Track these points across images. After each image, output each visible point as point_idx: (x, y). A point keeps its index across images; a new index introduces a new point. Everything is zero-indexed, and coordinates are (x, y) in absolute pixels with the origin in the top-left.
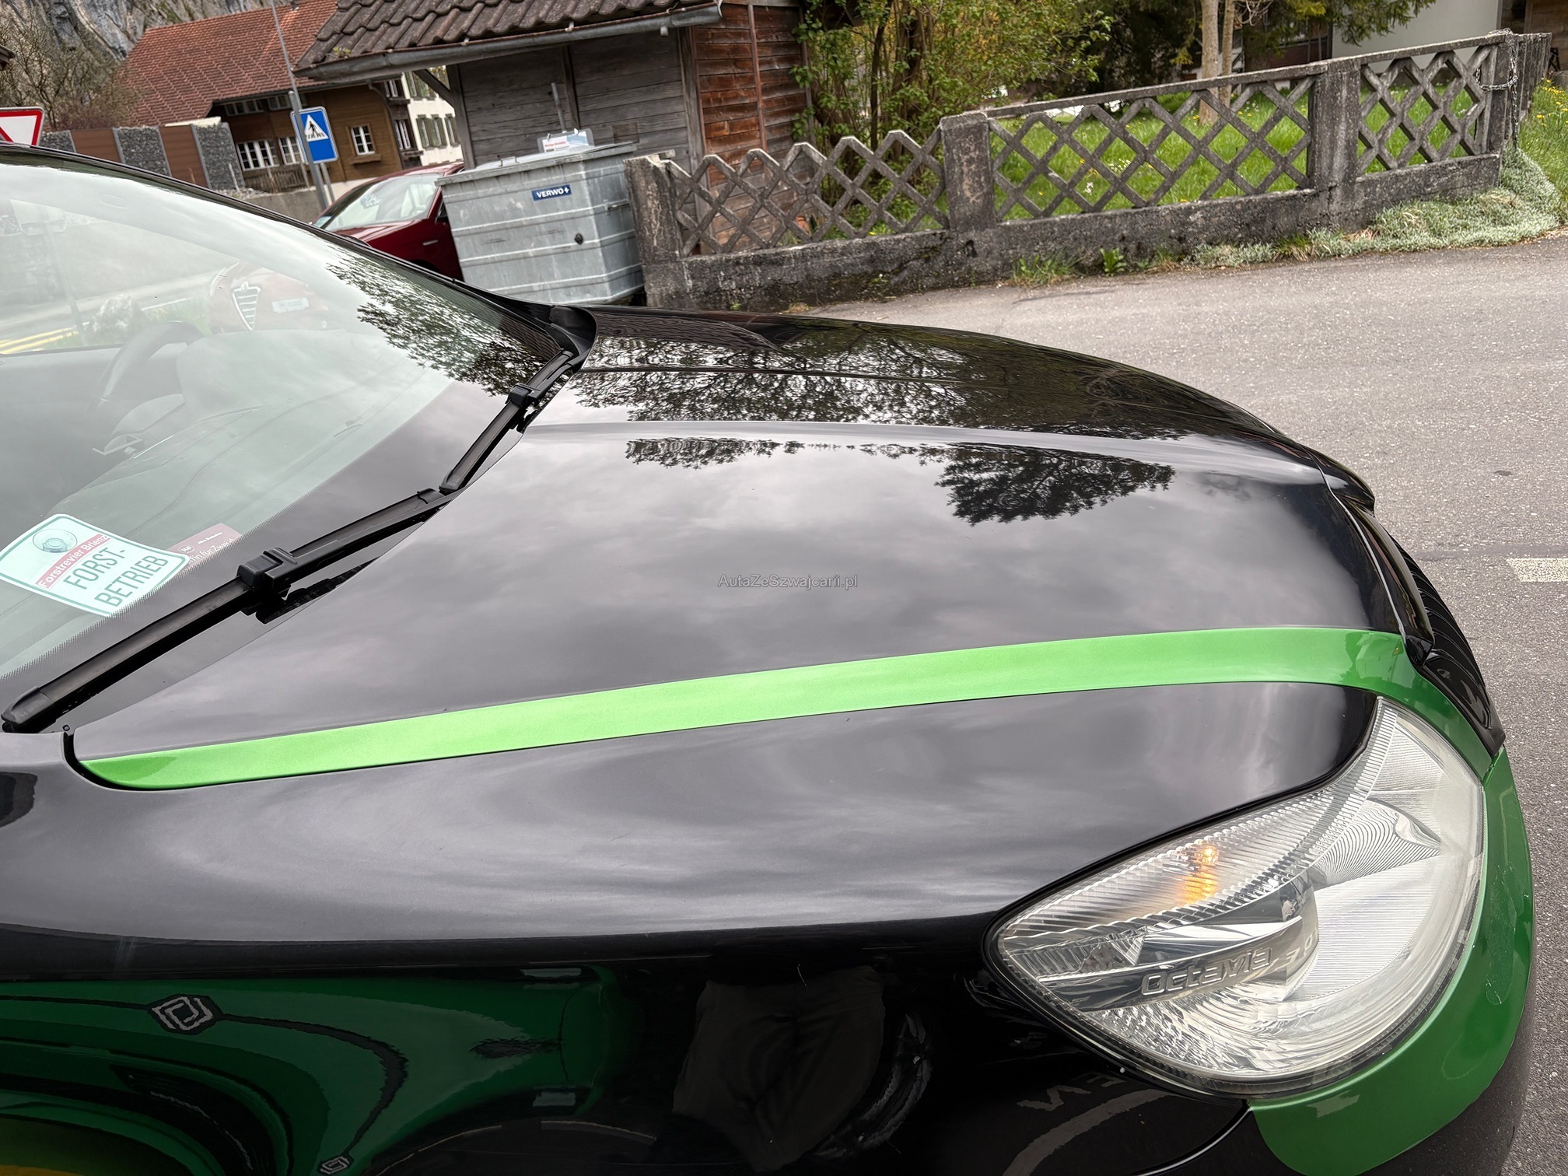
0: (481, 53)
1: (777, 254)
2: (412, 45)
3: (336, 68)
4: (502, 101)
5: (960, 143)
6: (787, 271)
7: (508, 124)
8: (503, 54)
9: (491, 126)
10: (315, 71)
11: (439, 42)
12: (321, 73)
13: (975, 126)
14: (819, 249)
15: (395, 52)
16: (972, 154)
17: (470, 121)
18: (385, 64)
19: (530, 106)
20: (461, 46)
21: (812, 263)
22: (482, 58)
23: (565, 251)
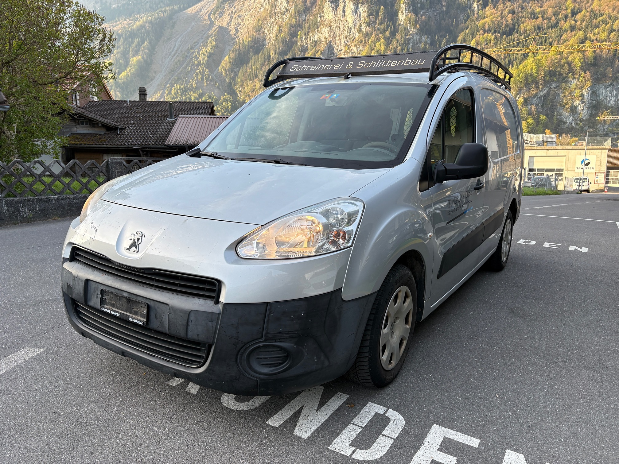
1: (47, 198)
5: (115, 166)
6: (51, 205)
13: (120, 162)
14: (64, 197)
16: (119, 170)
21: (61, 202)
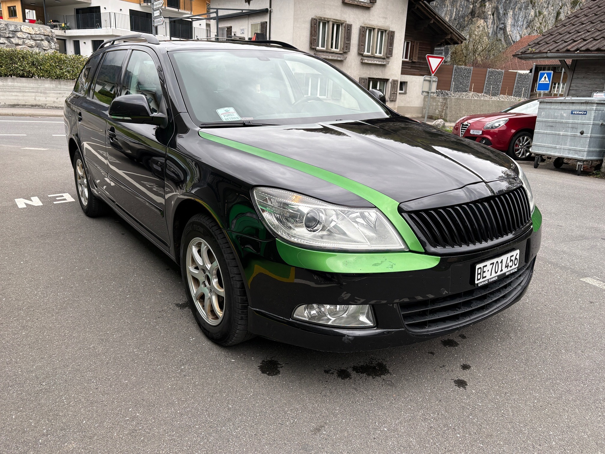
0: (582, 57)
2: (558, 51)
3: (528, 55)
4: (588, 76)
7: (586, 85)
8: (591, 58)
9: (580, 85)
10: (520, 55)
11: (568, 51)
12: (522, 57)
15: (550, 52)
17: (572, 82)
18: (545, 56)
19: (598, 80)
20: (575, 53)
22: (582, 59)
23: (575, 136)
